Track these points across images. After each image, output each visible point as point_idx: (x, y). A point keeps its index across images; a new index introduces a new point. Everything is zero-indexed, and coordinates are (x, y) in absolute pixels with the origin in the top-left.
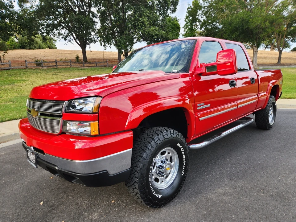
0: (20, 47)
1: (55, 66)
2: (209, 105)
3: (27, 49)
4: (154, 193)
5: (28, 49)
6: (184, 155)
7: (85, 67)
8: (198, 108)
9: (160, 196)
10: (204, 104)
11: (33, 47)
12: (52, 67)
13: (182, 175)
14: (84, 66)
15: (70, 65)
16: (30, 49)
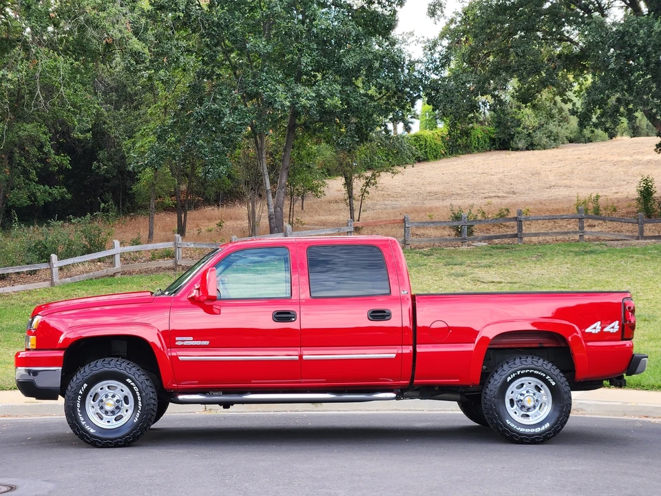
0: (492, 140)
1: (515, 236)
2: (206, 343)
3: (517, 149)
4: (83, 423)
5: (522, 150)
6: (139, 397)
7: (646, 238)
8: (177, 343)
9: (92, 431)
10: (192, 338)
11: (545, 140)
12: (496, 241)
13: (135, 421)
14: (642, 231)
15: (575, 233)
16: (531, 146)
